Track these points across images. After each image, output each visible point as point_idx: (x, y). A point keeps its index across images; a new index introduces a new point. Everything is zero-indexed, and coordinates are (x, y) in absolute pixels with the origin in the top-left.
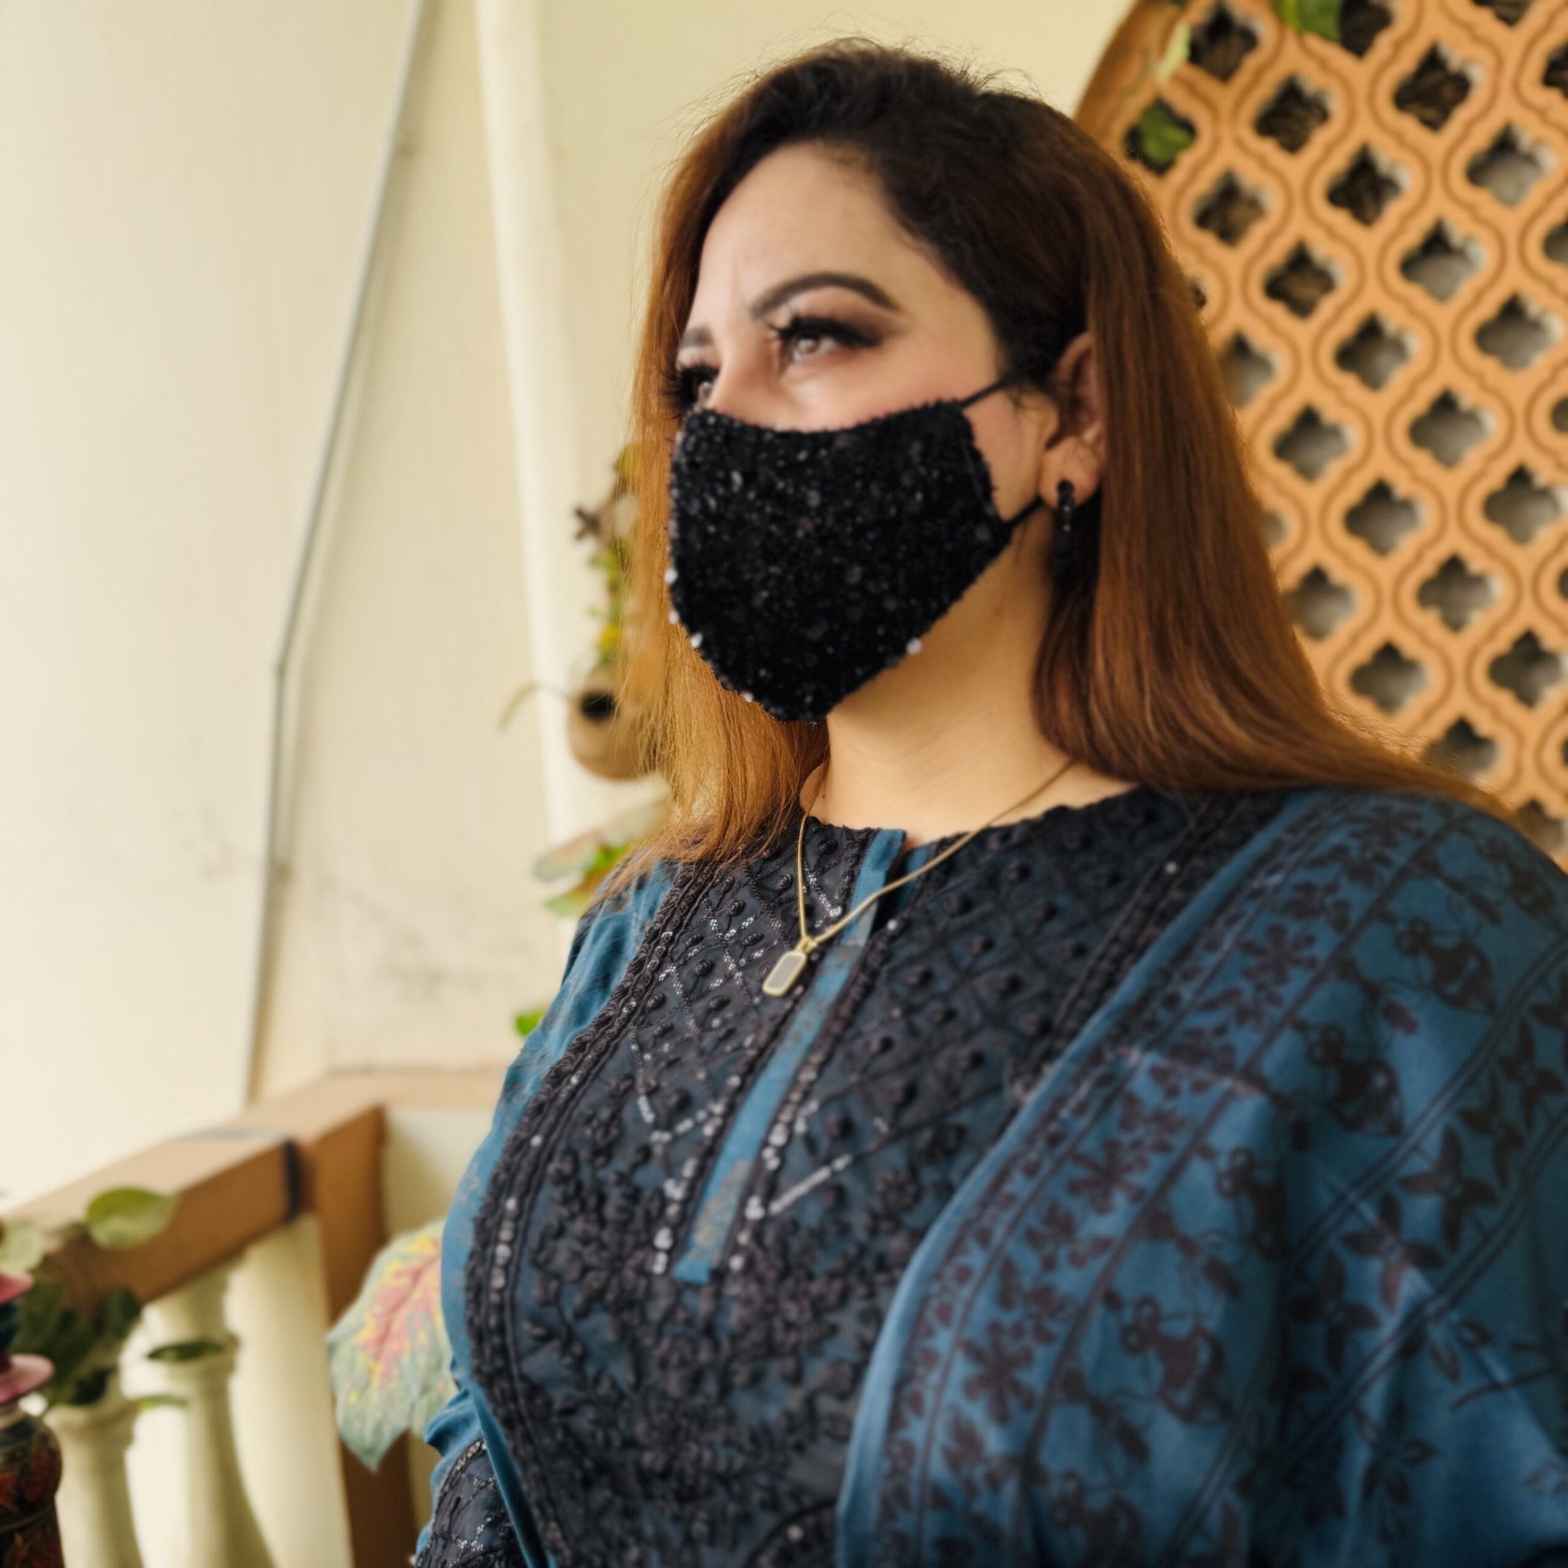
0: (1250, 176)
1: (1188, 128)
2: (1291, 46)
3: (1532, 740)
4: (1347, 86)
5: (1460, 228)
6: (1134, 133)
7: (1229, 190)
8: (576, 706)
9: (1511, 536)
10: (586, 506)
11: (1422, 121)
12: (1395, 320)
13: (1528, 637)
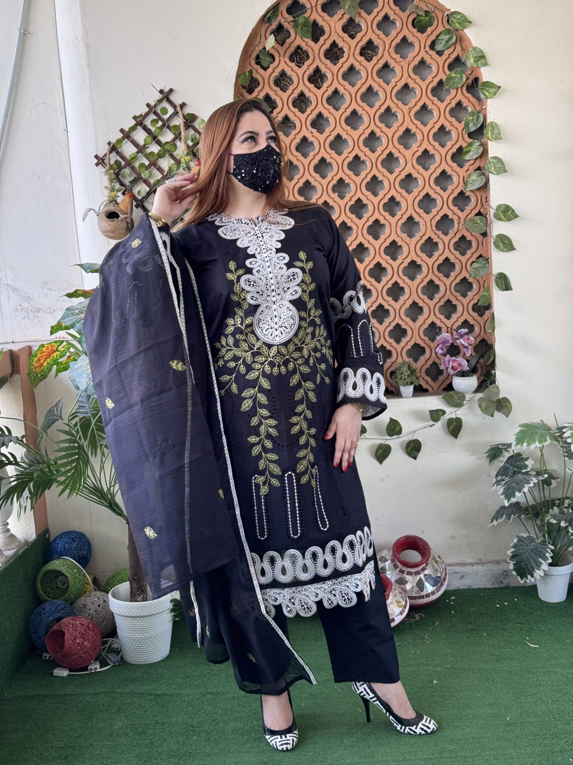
0: (289, 72)
1: (273, 58)
2: (298, 38)
3: (360, 228)
4: (313, 50)
5: (341, 90)
6: (258, 57)
7: (283, 74)
8: (104, 216)
9: (354, 174)
10: (98, 155)
11: (331, 62)
12: (326, 114)
13: (359, 200)
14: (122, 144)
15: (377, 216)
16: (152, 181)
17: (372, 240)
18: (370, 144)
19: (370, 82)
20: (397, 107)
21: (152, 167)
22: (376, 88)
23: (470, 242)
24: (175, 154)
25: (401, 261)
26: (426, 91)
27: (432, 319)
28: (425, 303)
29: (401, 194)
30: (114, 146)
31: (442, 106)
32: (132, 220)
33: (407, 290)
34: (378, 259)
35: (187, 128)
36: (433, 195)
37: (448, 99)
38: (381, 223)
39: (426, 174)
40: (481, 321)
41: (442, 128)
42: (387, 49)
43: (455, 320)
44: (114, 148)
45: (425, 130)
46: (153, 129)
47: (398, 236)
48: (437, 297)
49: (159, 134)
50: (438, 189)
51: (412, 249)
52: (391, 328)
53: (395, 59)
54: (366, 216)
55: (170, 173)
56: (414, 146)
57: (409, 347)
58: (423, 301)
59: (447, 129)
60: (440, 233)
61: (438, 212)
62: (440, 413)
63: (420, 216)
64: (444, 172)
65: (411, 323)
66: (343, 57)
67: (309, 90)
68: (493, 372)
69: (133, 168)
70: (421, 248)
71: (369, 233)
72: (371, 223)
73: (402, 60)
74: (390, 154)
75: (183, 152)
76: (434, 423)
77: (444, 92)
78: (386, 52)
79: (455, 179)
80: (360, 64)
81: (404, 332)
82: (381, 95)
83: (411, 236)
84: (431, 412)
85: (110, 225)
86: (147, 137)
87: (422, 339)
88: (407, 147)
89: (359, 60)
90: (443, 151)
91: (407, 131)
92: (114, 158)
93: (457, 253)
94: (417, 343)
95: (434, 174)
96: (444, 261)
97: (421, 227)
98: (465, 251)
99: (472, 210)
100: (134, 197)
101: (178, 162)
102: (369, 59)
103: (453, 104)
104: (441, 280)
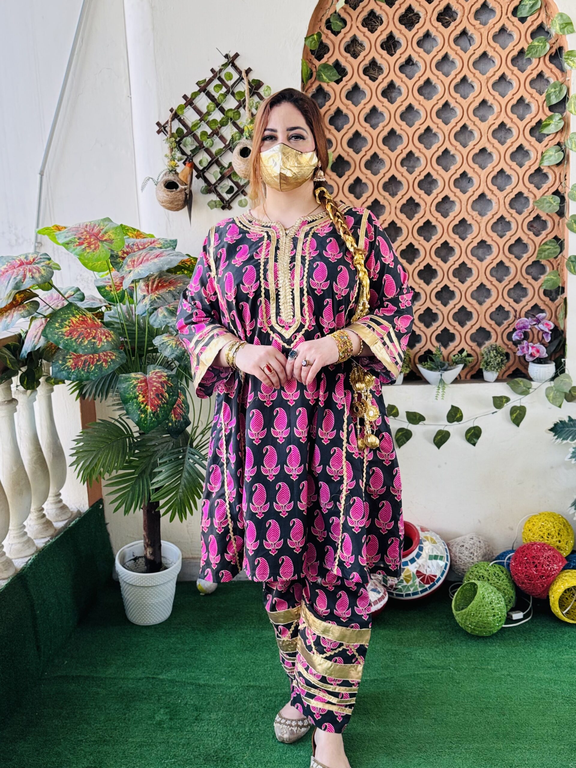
0: (361, 38)
1: (344, 22)
3: (429, 204)
4: (387, 14)
5: (415, 58)
6: (328, 21)
7: (354, 40)
8: (162, 185)
9: (425, 147)
10: (160, 122)
11: (406, 27)
12: (398, 83)
13: (429, 175)
14: (185, 111)
15: (447, 192)
16: (214, 150)
17: (441, 218)
18: (443, 116)
19: (446, 49)
20: (474, 76)
21: (215, 136)
22: (452, 56)
23: (545, 222)
24: (238, 122)
25: (470, 241)
26: (506, 60)
27: (500, 302)
28: (494, 285)
29: (474, 169)
30: (176, 113)
31: (522, 76)
32: (191, 192)
33: (475, 272)
34: (445, 238)
35: (252, 95)
36: (508, 171)
37: (529, 68)
38: (451, 199)
39: (502, 149)
40: (553, 306)
41: (521, 100)
42: (466, 14)
43: (525, 304)
44: (176, 116)
45: (503, 101)
46: (216, 95)
47: (469, 214)
48: (507, 279)
49: (222, 101)
50: (514, 165)
51: (483, 228)
52: (456, 310)
53: (474, 26)
54: (435, 192)
55: (233, 143)
56: (491, 119)
57: (473, 330)
58: (491, 283)
59: (527, 102)
60: (513, 211)
61: (512, 189)
62: (504, 400)
63: (493, 193)
64: (520, 147)
65: (477, 306)
66: (418, 22)
67: (382, 57)
68: (563, 360)
69: (195, 137)
70: (492, 227)
71: (437, 210)
72: (440, 200)
73: (481, 26)
74: (464, 127)
75: (247, 120)
76: (496, 410)
77: (524, 61)
78: (465, 18)
79: (533, 154)
80: (437, 30)
81: (469, 315)
82: (458, 63)
83: (481, 214)
84: (494, 398)
85: (168, 195)
86: (210, 104)
87: (488, 323)
88: (483, 119)
89: (436, 26)
90: (521, 124)
91: (484, 102)
92: (176, 125)
93: (531, 234)
94: (483, 326)
95: (510, 148)
96: (516, 241)
97: (494, 204)
98: (539, 231)
99: (549, 188)
100: (194, 166)
101: (241, 131)
102: (446, 25)
103: (534, 75)
104: (513, 262)
